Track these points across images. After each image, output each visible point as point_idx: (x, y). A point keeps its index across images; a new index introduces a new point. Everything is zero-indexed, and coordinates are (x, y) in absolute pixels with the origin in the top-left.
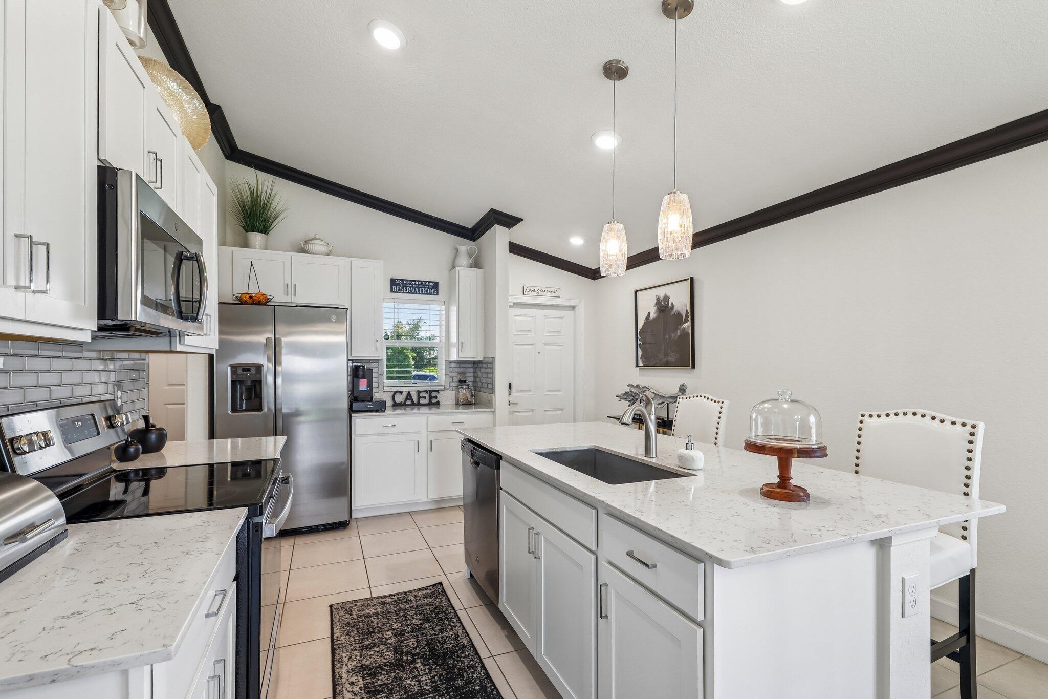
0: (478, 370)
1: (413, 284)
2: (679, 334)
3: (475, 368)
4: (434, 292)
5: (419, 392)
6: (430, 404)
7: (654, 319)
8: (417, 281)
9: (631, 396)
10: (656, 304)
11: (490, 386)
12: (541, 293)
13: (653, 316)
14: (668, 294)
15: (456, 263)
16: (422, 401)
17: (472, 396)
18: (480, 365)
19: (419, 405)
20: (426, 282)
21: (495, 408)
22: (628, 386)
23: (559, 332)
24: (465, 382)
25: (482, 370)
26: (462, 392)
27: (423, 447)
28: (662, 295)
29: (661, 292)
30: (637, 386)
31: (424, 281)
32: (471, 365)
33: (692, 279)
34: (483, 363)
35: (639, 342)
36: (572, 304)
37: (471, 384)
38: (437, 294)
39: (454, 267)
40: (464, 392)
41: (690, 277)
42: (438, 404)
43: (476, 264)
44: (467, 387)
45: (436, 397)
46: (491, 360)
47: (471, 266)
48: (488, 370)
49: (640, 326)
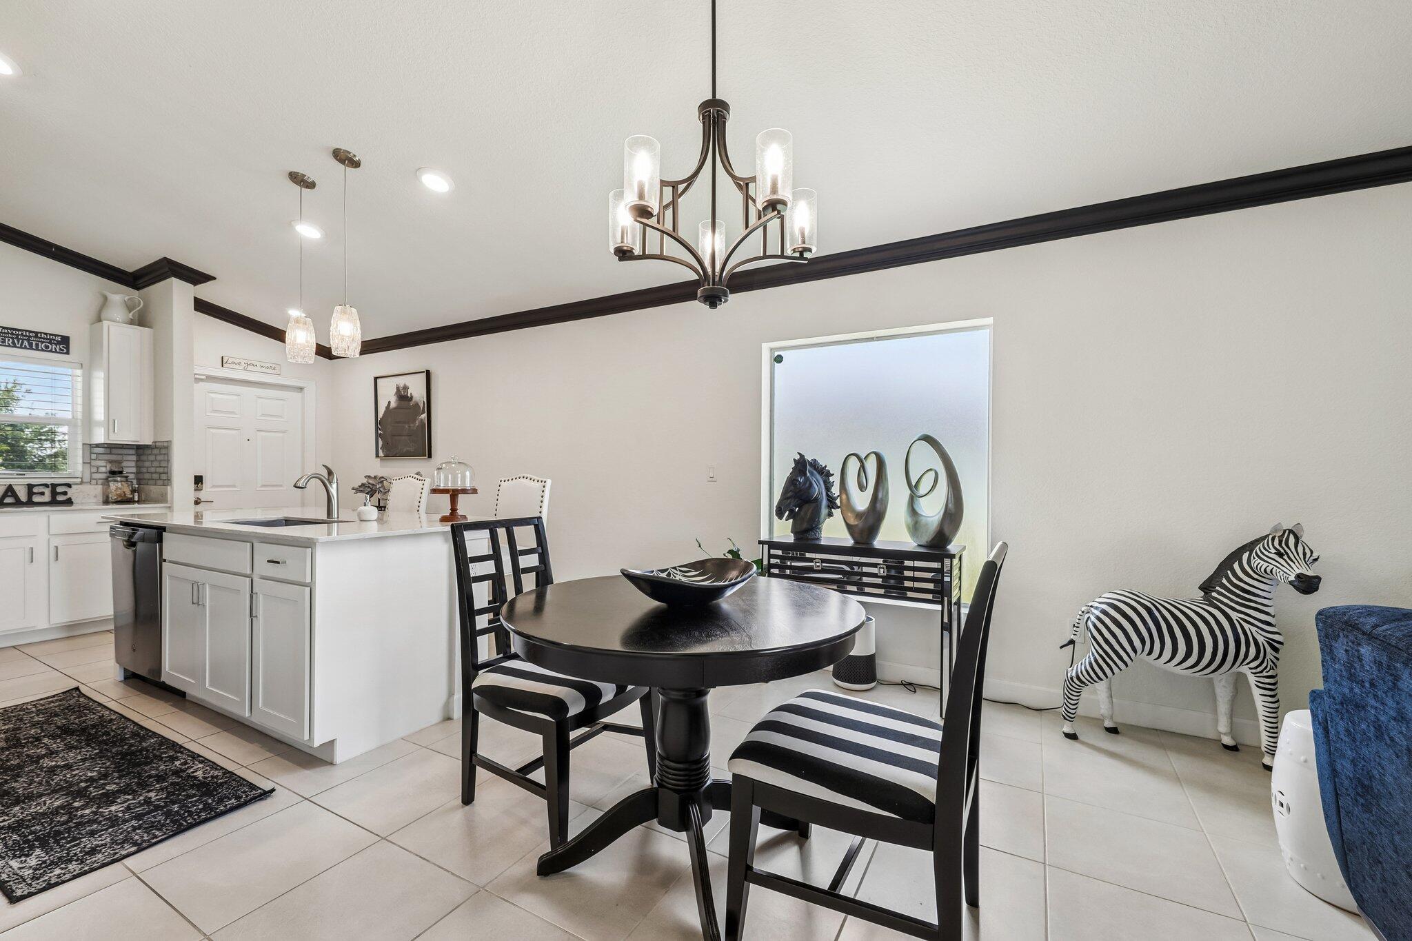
0: (144, 458)
1: (18, 335)
2: (417, 424)
3: (138, 455)
4: (60, 349)
5: (30, 487)
6: (54, 502)
7: (395, 408)
8: (26, 331)
9: (369, 487)
10: (396, 393)
11: (164, 477)
12: (250, 368)
13: (393, 405)
14: (407, 384)
15: (103, 316)
16: (36, 499)
17: (133, 491)
18: (149, 452)
19: (29, 503)
20: (46, 334)
21: (172, 503)
22: (366, 477)
23: (281, 417)
24: (121, 472)
25: (152, 458)
26: (113, 486)
27: (41, 554)
28: (402, 385)
29: (401, 381)
30: (375, 477)
31: (41, 333)
32: (132, 452)
33: (428, 373)
34: (152, 449)
35: (379, 432)
36: (301, 385)
37: (132, 476)
38: (68, 353)
39: (99, 320)
40: (119, 485)
41: (427, 371)
42: (69, 502)
43: (141, 320)
44: (124, 479)
45: (65, 493)
46: (166, 444)
47: (132, 322)
48: (160, 458)
49: (380, 415)
